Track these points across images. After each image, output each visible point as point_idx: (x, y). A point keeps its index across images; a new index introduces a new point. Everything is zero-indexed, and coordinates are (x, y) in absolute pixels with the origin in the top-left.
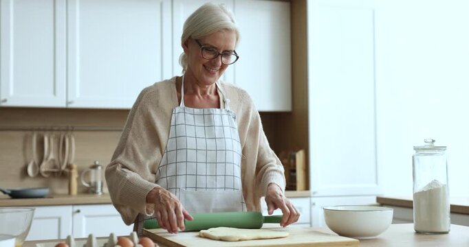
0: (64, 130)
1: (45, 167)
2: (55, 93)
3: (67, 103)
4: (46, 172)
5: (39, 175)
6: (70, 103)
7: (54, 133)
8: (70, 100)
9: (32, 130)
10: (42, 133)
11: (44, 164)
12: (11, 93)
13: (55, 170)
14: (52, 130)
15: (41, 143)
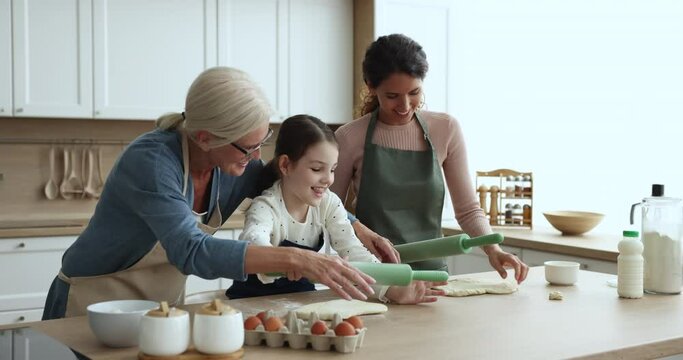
0: (87, 144)
1: (65, 187)
2: (79, 102)
3: (94, 113)
4: (67, 194)
5: (59, 197)
6: (98, 113)
7: (75, 146)
8: (96, 109)
9: (50, 143)
10: (61, 146)
11: (64, 184)
12: (27, 100)
13: (78, 191)
14: (73, 143)
15: (60, 158)
